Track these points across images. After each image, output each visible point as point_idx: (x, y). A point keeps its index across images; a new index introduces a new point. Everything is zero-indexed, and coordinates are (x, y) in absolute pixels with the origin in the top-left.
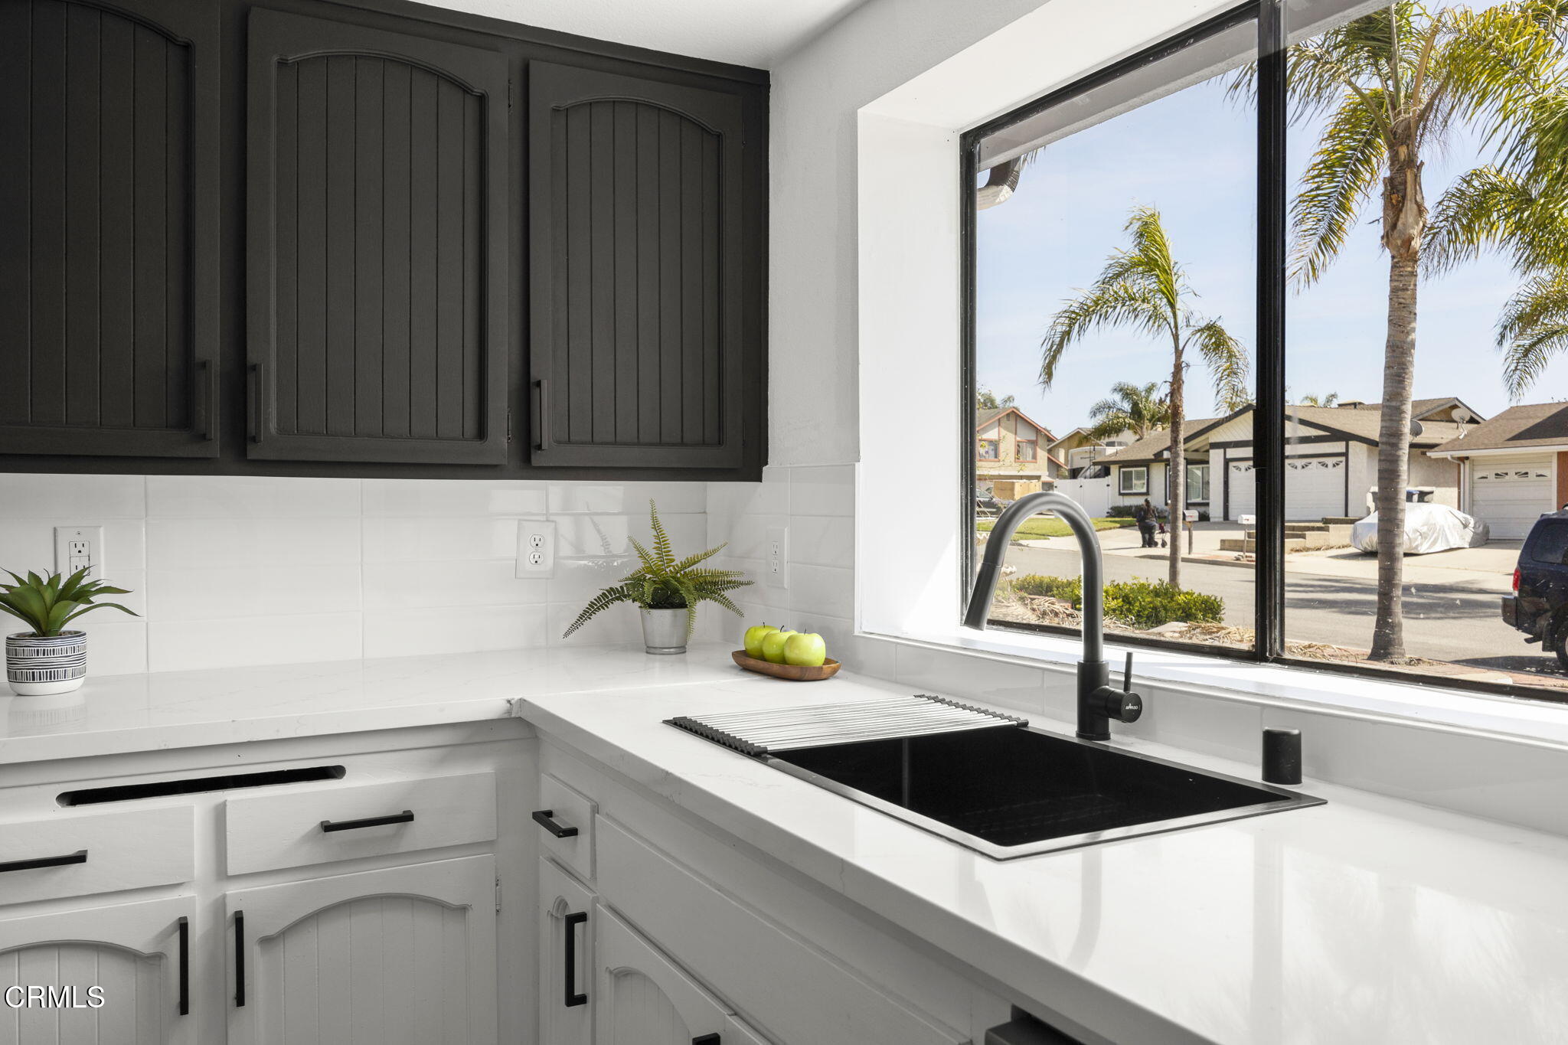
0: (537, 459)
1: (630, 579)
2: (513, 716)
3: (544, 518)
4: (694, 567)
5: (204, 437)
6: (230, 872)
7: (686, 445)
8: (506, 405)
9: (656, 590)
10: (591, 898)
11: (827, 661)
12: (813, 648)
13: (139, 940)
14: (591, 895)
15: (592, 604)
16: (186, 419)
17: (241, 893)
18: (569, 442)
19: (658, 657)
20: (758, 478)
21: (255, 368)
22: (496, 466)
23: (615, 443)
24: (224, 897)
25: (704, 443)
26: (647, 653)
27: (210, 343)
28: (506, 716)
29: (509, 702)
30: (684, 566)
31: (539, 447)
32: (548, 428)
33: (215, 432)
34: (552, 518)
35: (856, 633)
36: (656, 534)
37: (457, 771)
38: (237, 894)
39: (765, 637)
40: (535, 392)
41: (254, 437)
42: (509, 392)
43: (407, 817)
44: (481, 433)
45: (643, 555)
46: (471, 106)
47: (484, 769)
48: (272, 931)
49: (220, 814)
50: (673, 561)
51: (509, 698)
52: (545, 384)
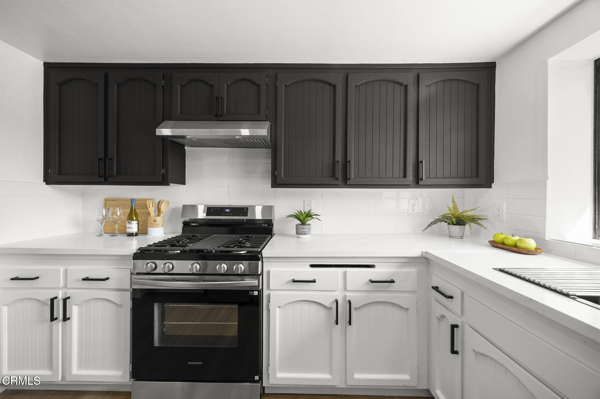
0: (421, 183)
1: (442, 216)
2: (423, 256)
3: (416, 199)
4: (466, 213)
5: (338, 179)
6: (347, 290)
7: (466, 178)
8: (412, 168)
9: (456, 220)
10: (461, 321)
11: (536, 249)
12: (531, 244)
13: (327, 303)
14: (461, 320)
15: (432, 223)
16: (333, 175)
17: (350, 295)
18: (429, 178)
19: (454, 239)
20: (490, 187)
21: (349, 162)
22: (408, 185)
23: (443, 178)
24: (346, 295)
25: (472, 177)
26: (450, 237)
27: (339, 157)
28: (421, 256)
29: (422, 252)
30: (462, 213)
31: (422, 179)
32: (424, 174)
33: (340, 178)
34: (417, 199)
35: (546, 239)
36: (453, 204)
37: (405, 270)
38: (350, 296)
39: (505, 238)
40: (420, 165)
41: (349, 179)
42: (413, 165)
43: (392, 282)
44: (405, 176)
45: (450, 210)
46: (403, 88)
47: (413, 270)
48: (357, 306)
49: (345, 273)
50: (459, 211)
51: (422, 251)
52: (424, 162)
